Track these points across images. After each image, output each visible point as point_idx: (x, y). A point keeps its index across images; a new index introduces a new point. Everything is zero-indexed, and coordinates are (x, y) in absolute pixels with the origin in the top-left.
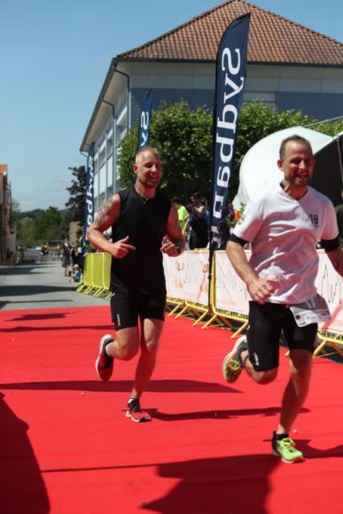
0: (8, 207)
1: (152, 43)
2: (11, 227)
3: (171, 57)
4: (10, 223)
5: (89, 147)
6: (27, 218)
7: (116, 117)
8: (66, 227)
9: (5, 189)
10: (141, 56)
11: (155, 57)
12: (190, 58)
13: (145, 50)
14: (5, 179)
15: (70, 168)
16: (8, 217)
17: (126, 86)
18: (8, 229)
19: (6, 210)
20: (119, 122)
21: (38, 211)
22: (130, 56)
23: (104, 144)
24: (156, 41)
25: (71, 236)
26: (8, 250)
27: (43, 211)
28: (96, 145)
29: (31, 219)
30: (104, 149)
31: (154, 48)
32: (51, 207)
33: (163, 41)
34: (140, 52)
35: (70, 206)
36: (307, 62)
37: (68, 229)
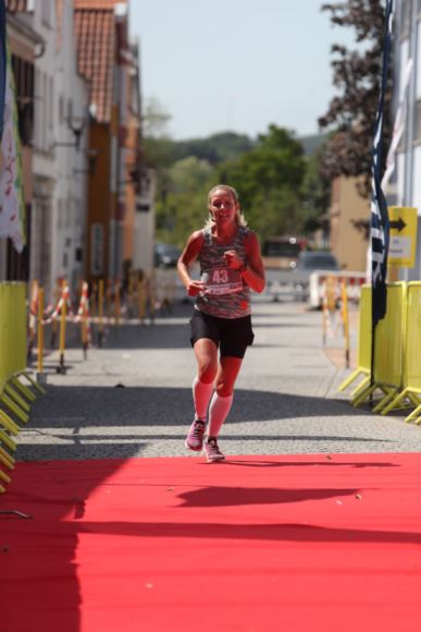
0: (132, 124)
2: (138, 191)
4: (137, 177)
6: (190, 162)
8: (319, 193)
9: (120, 61)
14: (121, 27)
15: (326, 7)
16: (128, 155)
18: (129, 197)
19: (122, 133)
21: (228, 139)
25: (335, 222)
26: (128, 264)
27: (245, 138)
29: (204, 165)
32: (272, 127)
35: (333, 127)
37: (324, 202)
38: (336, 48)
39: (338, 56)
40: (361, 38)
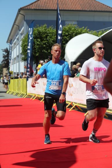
1: (33, 3)
3: (40, 9)
5: (10, 41)
7: (20, 30)
8: (2, 70)
10: (29, 8)
11: (34, 9)
12: (47, 9)
13: (30, 6)
15: (2, 50)
17: (24, 19)
20: (21, 32)
22: (25, 8)
23: (16, 40)
24: (34, 3)
25: (3, 73)
28: (12, 40)
30: (16, 42)
31: (34, 5)
33: (37, 3)
34: (28, 7)
35: (3, 63)
36: (89, 10)
37: (2, 71)
38: (3, 54)
39: (3, 55)
40: (6, 53)
